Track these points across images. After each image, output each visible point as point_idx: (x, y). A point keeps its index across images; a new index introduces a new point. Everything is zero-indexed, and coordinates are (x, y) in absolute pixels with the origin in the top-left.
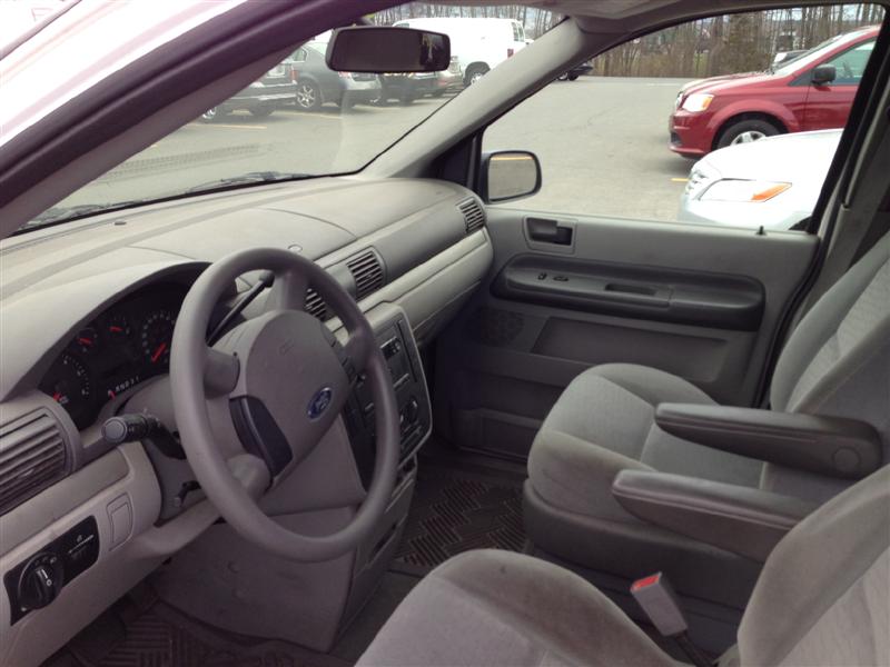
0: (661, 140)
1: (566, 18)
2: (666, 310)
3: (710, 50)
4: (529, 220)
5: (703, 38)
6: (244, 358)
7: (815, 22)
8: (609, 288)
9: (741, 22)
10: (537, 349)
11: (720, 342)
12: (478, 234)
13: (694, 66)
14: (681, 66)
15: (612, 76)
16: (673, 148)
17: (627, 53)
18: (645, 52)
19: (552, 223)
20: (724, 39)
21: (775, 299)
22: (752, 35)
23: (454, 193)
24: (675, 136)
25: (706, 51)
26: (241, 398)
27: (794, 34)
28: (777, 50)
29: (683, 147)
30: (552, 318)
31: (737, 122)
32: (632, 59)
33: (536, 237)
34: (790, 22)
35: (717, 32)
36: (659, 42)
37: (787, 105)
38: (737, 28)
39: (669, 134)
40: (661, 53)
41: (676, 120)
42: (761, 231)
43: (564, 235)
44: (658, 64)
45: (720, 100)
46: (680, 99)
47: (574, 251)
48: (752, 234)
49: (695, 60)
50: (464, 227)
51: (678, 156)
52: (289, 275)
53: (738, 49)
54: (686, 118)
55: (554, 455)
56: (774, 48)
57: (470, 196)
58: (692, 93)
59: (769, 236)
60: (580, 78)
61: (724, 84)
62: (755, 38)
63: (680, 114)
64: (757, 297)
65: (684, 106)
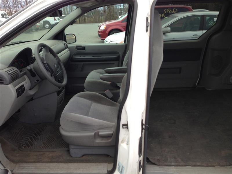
0: (97, 37)
1: (78, 7)
2: (103, 59)
3: (104, 16)
4: (76, 46)
5: (102, 13)
6: (44, 58)
7: (126, 8)
8: (93, 57)
9: (110, 9)
10: (82, 71)
11: (114, 63)
12: (67, 49)
13: (101, 20)
14: (98, 20)
15: (82, 23)
16: (99, 38)
17: (84, 18)
18: (88, 17)
19: (81, 46)
20: (107, 13)
21: (121, 54)
22: (113, 12)
23: (61, 42)
24: (99, 35)
25: (103, 17)
26: (45, 63)
27: (122, 11)
28: (119, 15)
29: (102, 38)
30: (84, 64)
31: (112, 31)
32: (86, 19)
33: (78, 49)
34: (121, 9)
35: (105, 11)
36: (91, 15)
37: (122, 27)
38: (109, 10)
39: (98, 35)
40: (92, 17)
41: (99, 32)
42: (117, 44)
43: (83, 48)
44: (92, 20)
45: (108, 27)
46: (99, 27)
47: (86, 51)
48: (116, 44)
49: (101, 19)
50: (64, 47)
51: (101, 40)
52: (46, 48)
53: (110, 15)
54: (101, 31)
55: (89, 82)
56: (118, 15)
57: (64, 42)
58: (102, 25)
59: (118, 44)
60: (73, 24)
61: (108, 23)
62: (114, 13)
63: (100, 30)
64: (118, 55)
65: (100, 28)
